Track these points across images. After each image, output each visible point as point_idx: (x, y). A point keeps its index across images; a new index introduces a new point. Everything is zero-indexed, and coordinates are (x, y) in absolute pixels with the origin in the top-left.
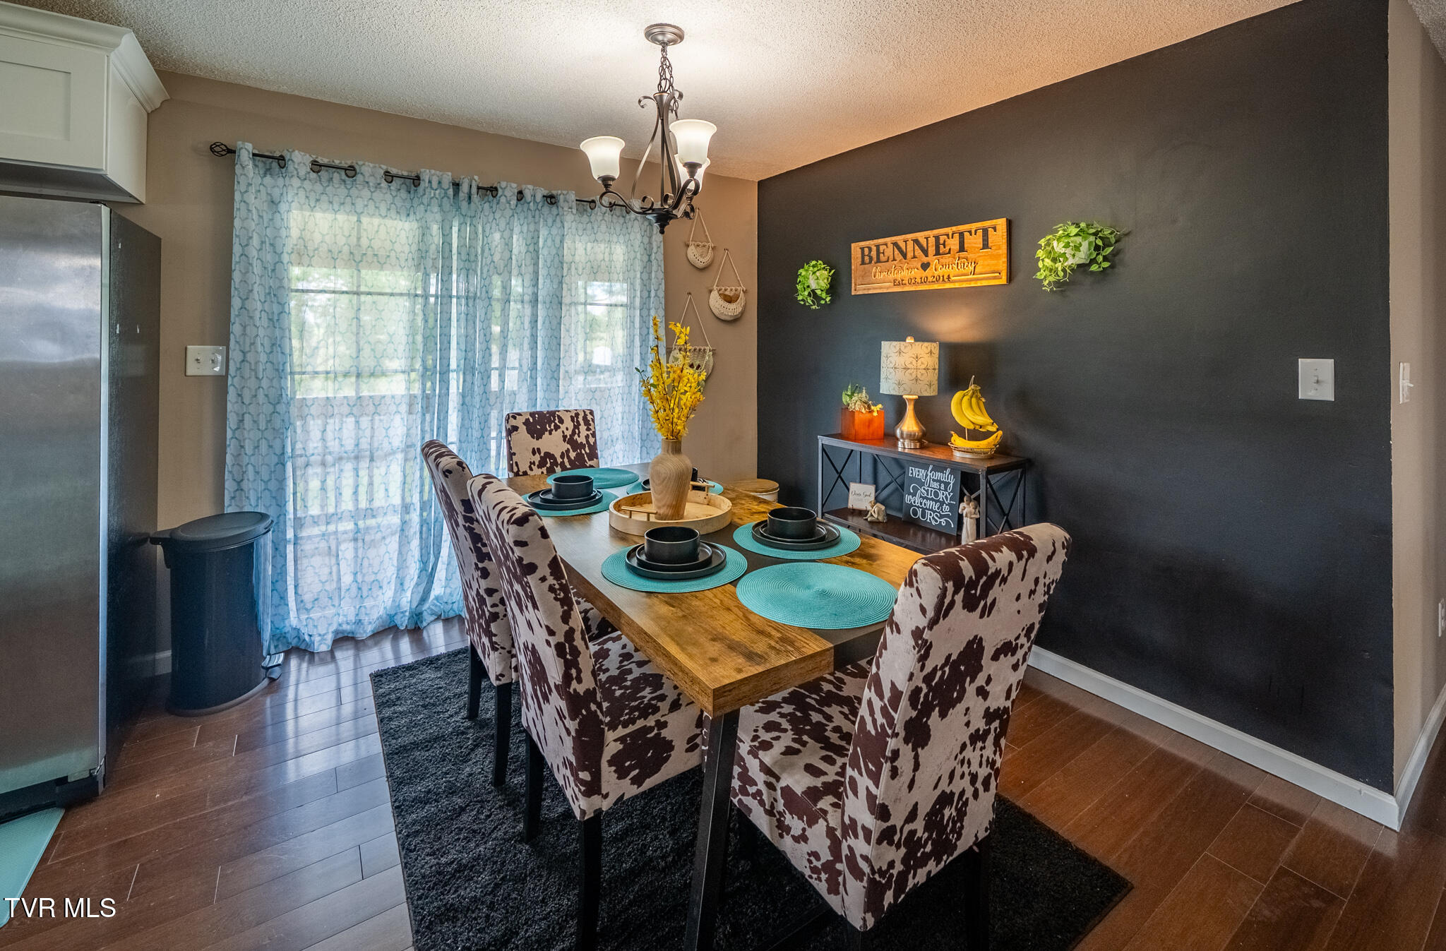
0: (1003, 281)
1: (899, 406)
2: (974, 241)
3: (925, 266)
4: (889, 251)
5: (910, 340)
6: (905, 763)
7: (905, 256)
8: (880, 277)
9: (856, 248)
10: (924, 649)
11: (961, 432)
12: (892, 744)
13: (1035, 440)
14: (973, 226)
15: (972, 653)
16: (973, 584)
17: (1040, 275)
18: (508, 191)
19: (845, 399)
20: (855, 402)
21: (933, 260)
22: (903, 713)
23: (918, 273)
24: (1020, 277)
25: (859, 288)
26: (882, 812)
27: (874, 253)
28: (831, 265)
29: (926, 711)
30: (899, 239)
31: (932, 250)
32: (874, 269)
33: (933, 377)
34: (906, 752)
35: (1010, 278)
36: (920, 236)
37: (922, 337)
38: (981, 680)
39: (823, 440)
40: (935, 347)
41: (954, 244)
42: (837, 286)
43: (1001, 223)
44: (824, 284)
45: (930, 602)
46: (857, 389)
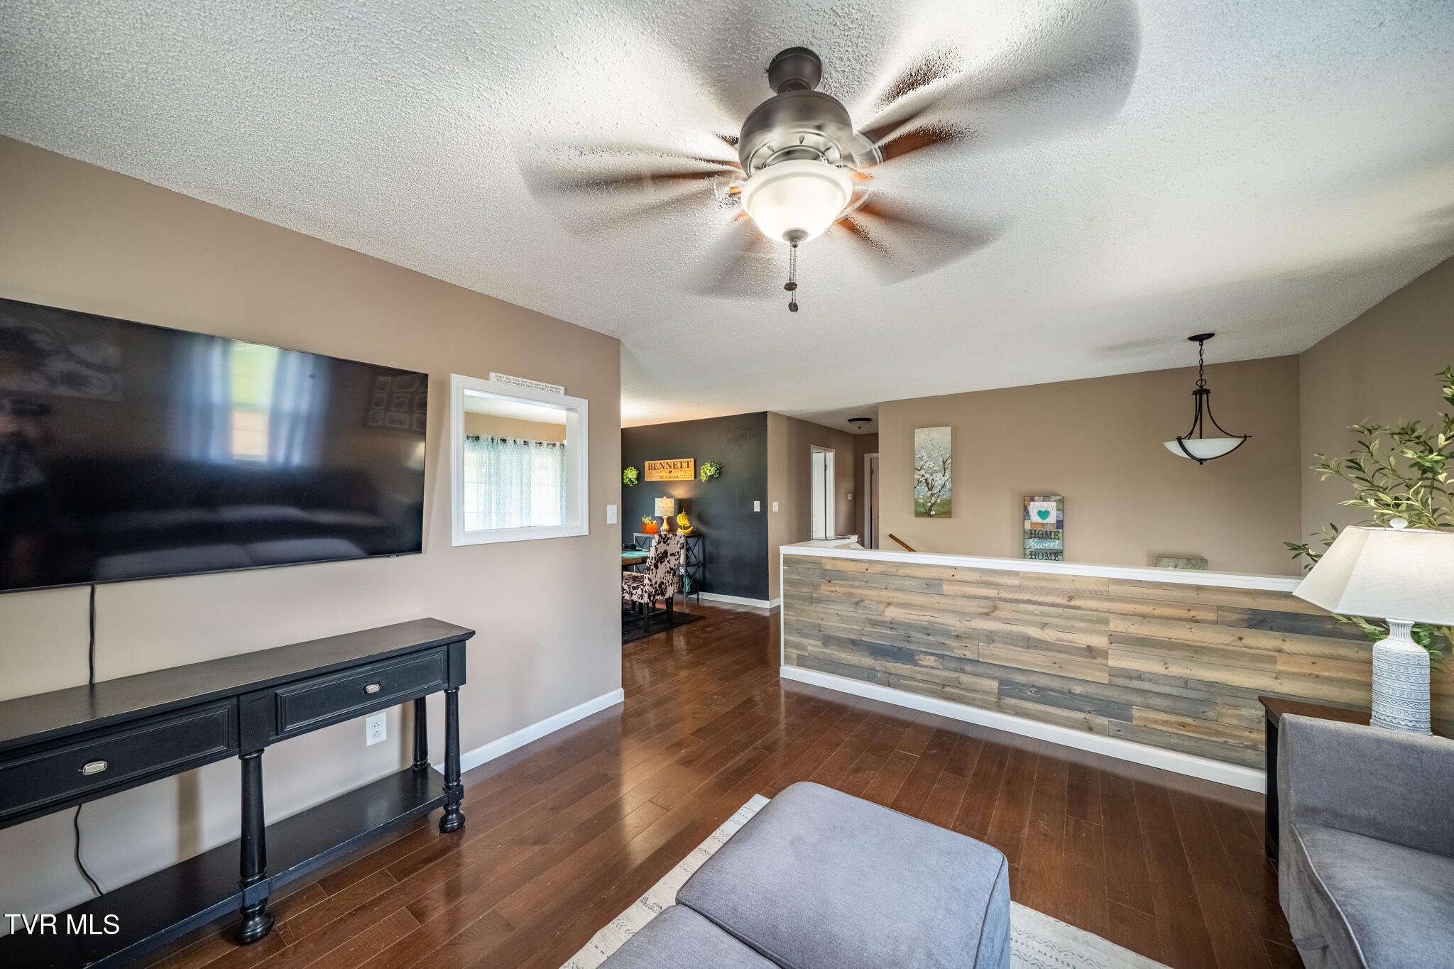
0: (693, 479)
1: (661, 519)
2: (685, 465)
3: (670, 472)
4: (658, 466)
5: (665, 498)
6: (654, 571)
7: (664, 467)
8: (656, 475)
9: (647, 463)
10: (657, 549)
11: (681, 528)
12: (652, 567)
13: (703, 529)
14: (685, 460)
15: (666, 553)
16: (664, 539)
17: (702, 478)
18: (510, 441)
19: (643, 520)
20: (647, 520)
21: (672, 469)
22: (654, 561)
23: (668, 474)
24: (697, 478)
25: (648, 479)
26: (650, 580)
27: (653, 466)
28: (637, 468)
29: (657, 562)
30: (662, 462)
31: (672, 467)
32: (653, 472)
33: (672, 510)
34: (654, 569)
35: (695, 478)
36: (669, 461)
37: (669, 497)
38: (668, 559)
39: (636, 535)
40: (673, 500)
41: (679, 465)
42: (640, 477)
43: (692, 460)
44: (635, 476)
45: (657, 541)
46: (648, 516)
